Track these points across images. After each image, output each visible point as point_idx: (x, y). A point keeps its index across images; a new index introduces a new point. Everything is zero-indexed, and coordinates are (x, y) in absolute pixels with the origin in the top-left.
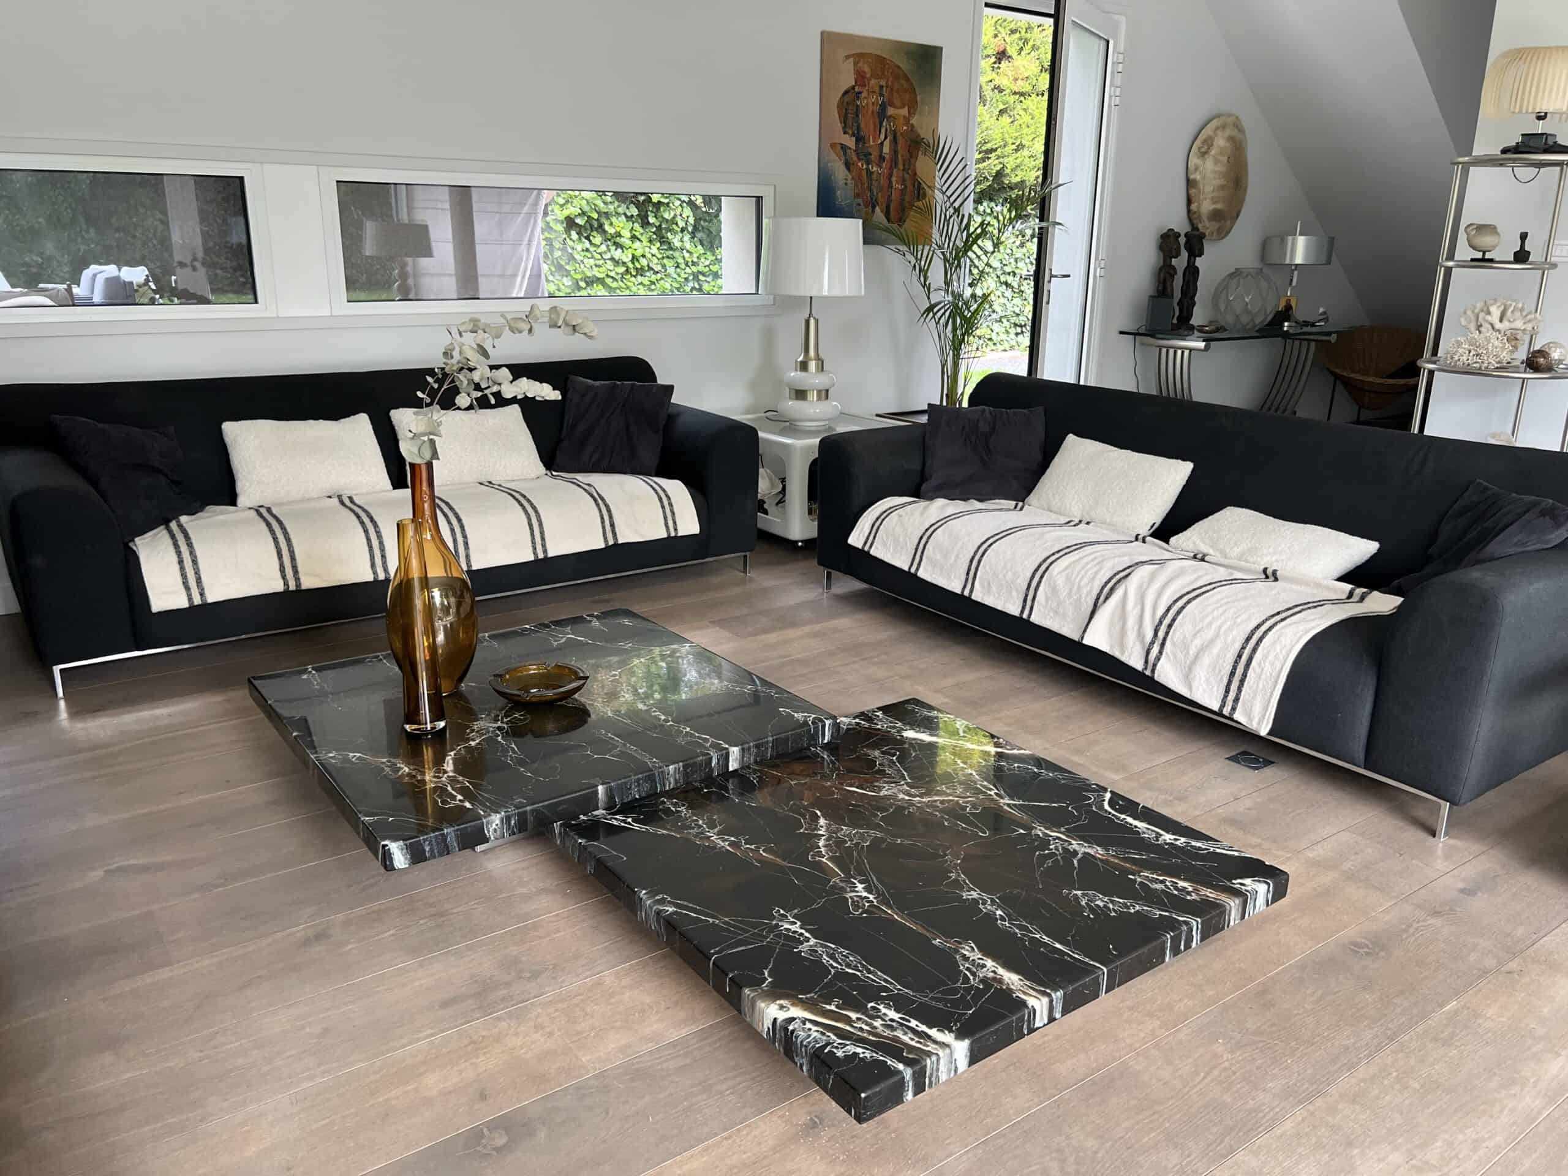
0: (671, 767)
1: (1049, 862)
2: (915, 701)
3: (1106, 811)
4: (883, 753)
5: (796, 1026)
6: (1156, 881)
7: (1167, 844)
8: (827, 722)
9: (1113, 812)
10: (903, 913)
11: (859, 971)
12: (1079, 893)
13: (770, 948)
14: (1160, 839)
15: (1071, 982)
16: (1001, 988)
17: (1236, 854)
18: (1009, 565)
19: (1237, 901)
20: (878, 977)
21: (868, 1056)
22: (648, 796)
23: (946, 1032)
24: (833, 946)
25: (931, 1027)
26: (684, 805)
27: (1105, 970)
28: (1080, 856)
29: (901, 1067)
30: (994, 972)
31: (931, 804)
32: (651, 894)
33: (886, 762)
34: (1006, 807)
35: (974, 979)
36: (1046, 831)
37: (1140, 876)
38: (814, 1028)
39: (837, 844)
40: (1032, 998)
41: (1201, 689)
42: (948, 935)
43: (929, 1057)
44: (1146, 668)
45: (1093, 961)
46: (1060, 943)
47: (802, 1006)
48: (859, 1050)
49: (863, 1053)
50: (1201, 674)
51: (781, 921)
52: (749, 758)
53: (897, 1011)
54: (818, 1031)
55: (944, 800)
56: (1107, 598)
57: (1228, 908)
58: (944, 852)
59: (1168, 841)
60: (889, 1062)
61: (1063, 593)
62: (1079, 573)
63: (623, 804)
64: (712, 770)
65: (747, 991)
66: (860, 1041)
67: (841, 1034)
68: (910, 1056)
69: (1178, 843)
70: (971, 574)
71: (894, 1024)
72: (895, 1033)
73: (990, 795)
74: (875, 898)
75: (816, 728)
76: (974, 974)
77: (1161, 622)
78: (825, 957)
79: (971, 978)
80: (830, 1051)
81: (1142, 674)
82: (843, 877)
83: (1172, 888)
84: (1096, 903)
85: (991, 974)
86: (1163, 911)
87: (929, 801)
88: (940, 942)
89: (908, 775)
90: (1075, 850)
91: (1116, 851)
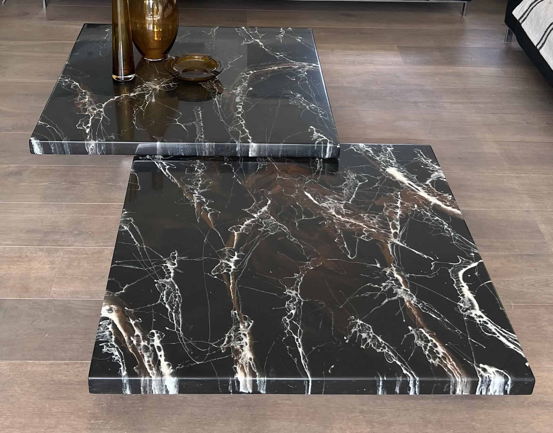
1: (368, 293)
2: (427, 148)
3: (457, 275)
4: (357, 177)
6: (424, 338)
7: (468, 316)
9: (461, 278)
10: (238, 285)
11: (172, 309)
12: (360, 322)
13: (145, 273)
14: (469, 311)
15: (278, 376)
16: (234, 357)
17: (512, 346)
19: (465, 379)
20: (177, 317)
21: (117, 357)
23: (171, 367)
24: (177, 287)
25: (166, 360)
27: (310, 379)
28: (395, 298)
29: (124, 373)
30: (242, 346)
31: (342, 224)
32: (128, 215)
33: (351, 184)
34: (389, 246)
35: (225, 345)
36: (395, 272)
37: (417, 330)
38: (111, 329)
39: (255, 226)
40: (243, 373)
42: (245, 311)
43: (145, 376)
45: (309, 369)
46: (304, 349)
47: (120, 315)
48: (116, 353)
51: (170, 260)
52: (264, 153)
53: (161, 342)
54: (110, 331)
55: (355, 224)
57: (453, 380)
58: (310, 258)
59: (473, 315)
60: (122, 368)
64: (236, 152)
66: (123, 348)
67: (119, 340)
68: (136, 370)
69: (478, 320)
71: (151, 348)
72: (145, 354)
73: (391, 233)
75: (319, 147)
76: (229, 342)
78: (165, 292)
79: (225, 343)
82: (232, 249)
83: (428, 348)
84: (361, 334)
85: (238, 347)
86: (399, 361)
87: (344, 221)
88: (235, 313)
89: (354, 198)
90: (396, 293)
91: (424, 306)
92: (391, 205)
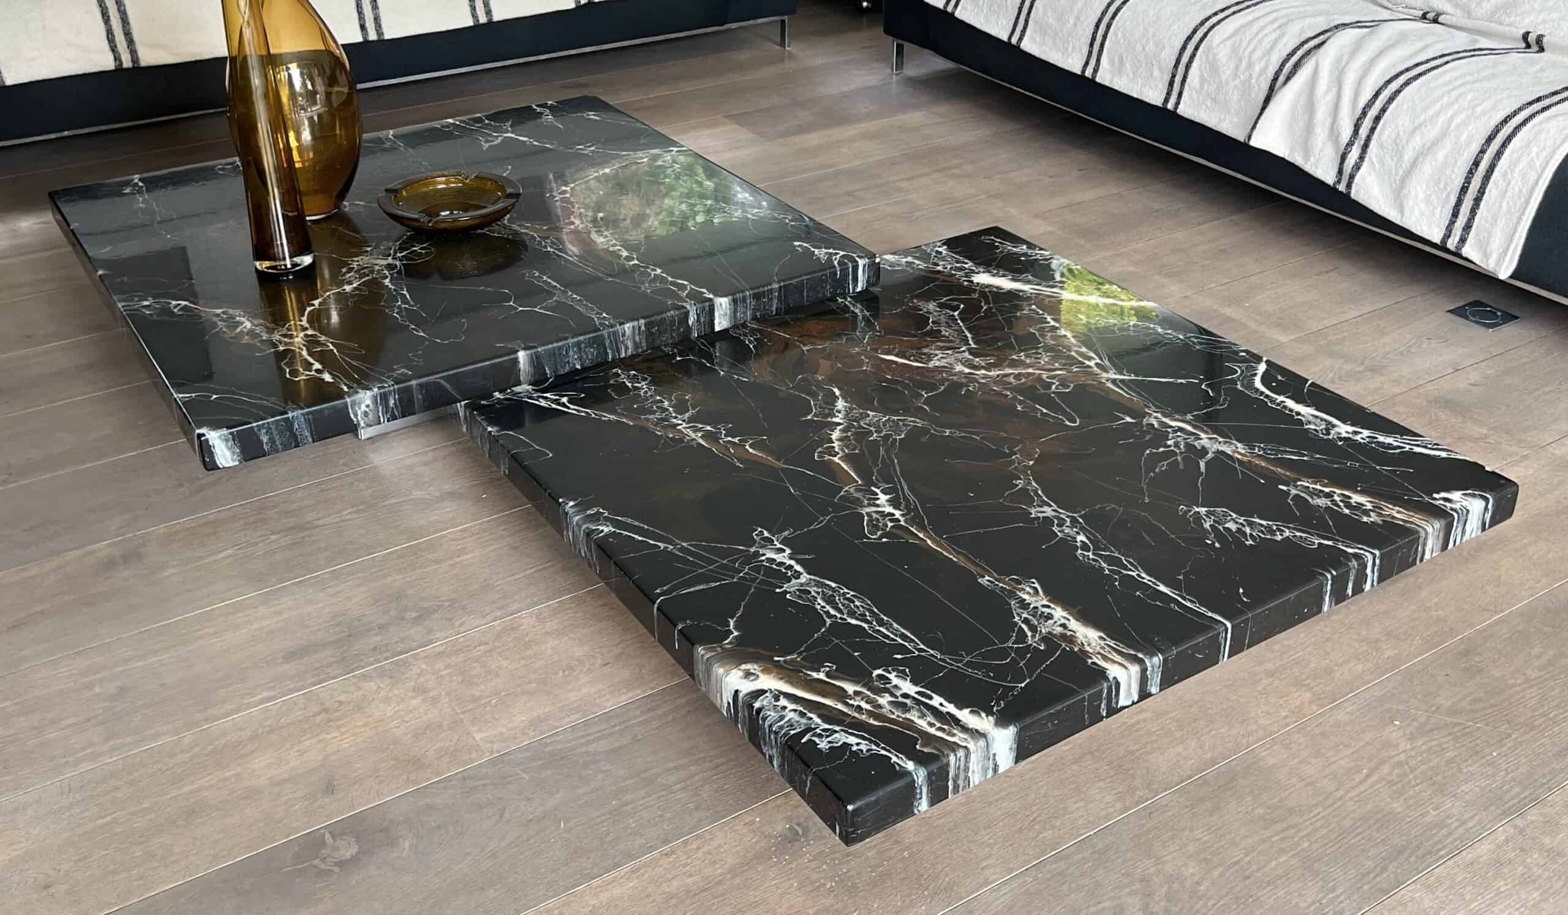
0: (628, 327)
1: (1164, 465)
2: (996, 231)
3: (1257, 390)
4: (941, 306)
5: (765, 703)
6: (1319, 494)
7: (1341, 439)
8: (861, 262)
9: (1268, 392)
10: (940, 536)
11: (867, 622)
12: (1201, 510)
13: (741, 588)
14: (1332, 432)
15: (1176, 644)
16: (1072, 650)
17: (1443, 454)
18: (1151, 30)
19: (1437, 525)
20: (893, 632)
21: (864, 748)
22: (596, 366)
23: (983, 715)
24: (833, 585)
25: (960, 707)
26: (645, 379)
27: (1229, 625)
28: (1210, 456)
29: (910, 766)
30: (1064, 626)
31: (1001, 380)
32: (582, 507)
33: (943, 319)
34: (1110, 385)
35: (1033, 636)
36: (1164, 419)
37: (1296, 487)
38: (791, 706)
39: (857, 435)
40: (1116, 666)
41: (1417, 213)
42: (1002, 570)
43: (954, 751)
44: (1339, 181)
45: (1212, 612)
46: (1167, 585)
47: (778, 673)
48: (852, 740)
49: (858, 744)
50: (1418, 188)
51: (762, 547)
52: (745, 313)
53: (915, 682)
54: (795, 711)
55: (1020, 374)
56: (1288, 79)
57: (1423, 534)
58: (1011, 450)
59: (1344, 435)
60: (894, 759)
61: (1226, 72)
62: (1250, 41)
63: (557, 377)
64: (689, 329)
65: (700, 650)
66: (855, 726)
67: (829, 715)
68: (926, 750)
69: (1358, 438)
70: (1096, 45)
71: (908, 701)
72: (908, 716)
73: (1089, 367)
74: (903, 515)
75: (844, 271)
76: (1034, 629)
77: (1364, 113)
78: (819, 601)
79: (1029, 634)
80: (810, 740)
81: (1332, 190)
82: (860, 485)
83: (1341, 504)
84: (1226, 526)
85: (1059, 630)
86: (1324, 539)
87: (998, 376)
88: (988, 581)
89: (973, 338)
90: (1203, 447)
91: (1264, 449)
92: (1043, 328)
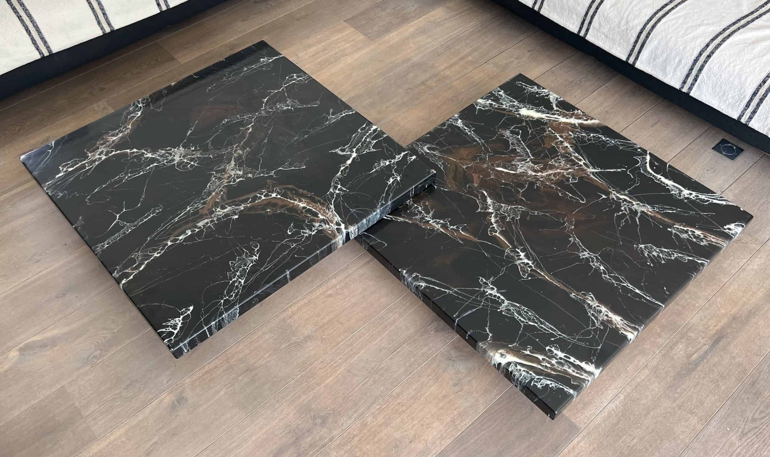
1: (623, 222)
2: (521, 78)
3: (649, 172)
4: (512, 132)
5: (512, 368)
6: (683, 231)
7: (685, 198)
9: (653, 173)
10: (550, 273)
11: (536, 323)
12: (643, 246)
13: (484, 310)
14: (682, 195)
15: (647, 319)
16: (612, 328)
17: (724, 203)
19: (727, 242)
20: (547, 327)
21: (554, 386)
23: (590, 364)
24: (518, 305)
25: (581, 361)
28: (639, 214)
29: (572, 392)
30: (607, 316)
31: (548, 178)
32: (409, 273)
33: (515, 141)
34: (592, 176)
35: (597, 323)
36: (618, 195)
37: (674, 228)
38: (522, 369)
39: (502, 219)
40: (629, 333)
42: (578, 290)
43: (584, 383)
45: (657, 300)
46: (638, 289)
47: (512, 353)
48: (548, 382)
51: (485, 287)
53: (562, 351)
54: (524, 371)
55: (555, 173)
58: (563, 220)
60: (565, 389)
65: (480, 344)
66: (548, 376)
67: (537, 372)
68: (575, 383)
69: (691, 197)
71: (562, 361)
72: (564, 368)
73: (581, 165)
74: (532, 263)
76: (597, 319)
78: (515, 314)
80: (534, 385)
82: (511, 248)
83: (692, 236)
84: (653, 254)
86: (689, 257)
87: (547, 175)
88: (574, 295)
89: (531, 153)
90: (636, 210)
91: (658, 208)
92: (557, 142)
